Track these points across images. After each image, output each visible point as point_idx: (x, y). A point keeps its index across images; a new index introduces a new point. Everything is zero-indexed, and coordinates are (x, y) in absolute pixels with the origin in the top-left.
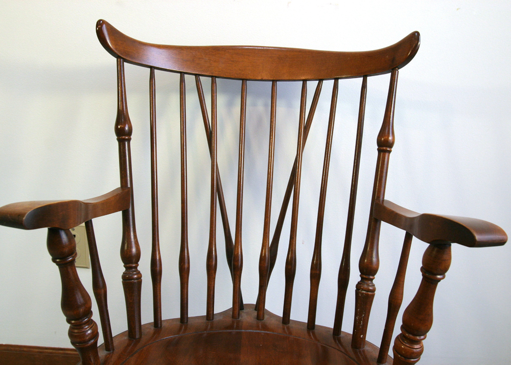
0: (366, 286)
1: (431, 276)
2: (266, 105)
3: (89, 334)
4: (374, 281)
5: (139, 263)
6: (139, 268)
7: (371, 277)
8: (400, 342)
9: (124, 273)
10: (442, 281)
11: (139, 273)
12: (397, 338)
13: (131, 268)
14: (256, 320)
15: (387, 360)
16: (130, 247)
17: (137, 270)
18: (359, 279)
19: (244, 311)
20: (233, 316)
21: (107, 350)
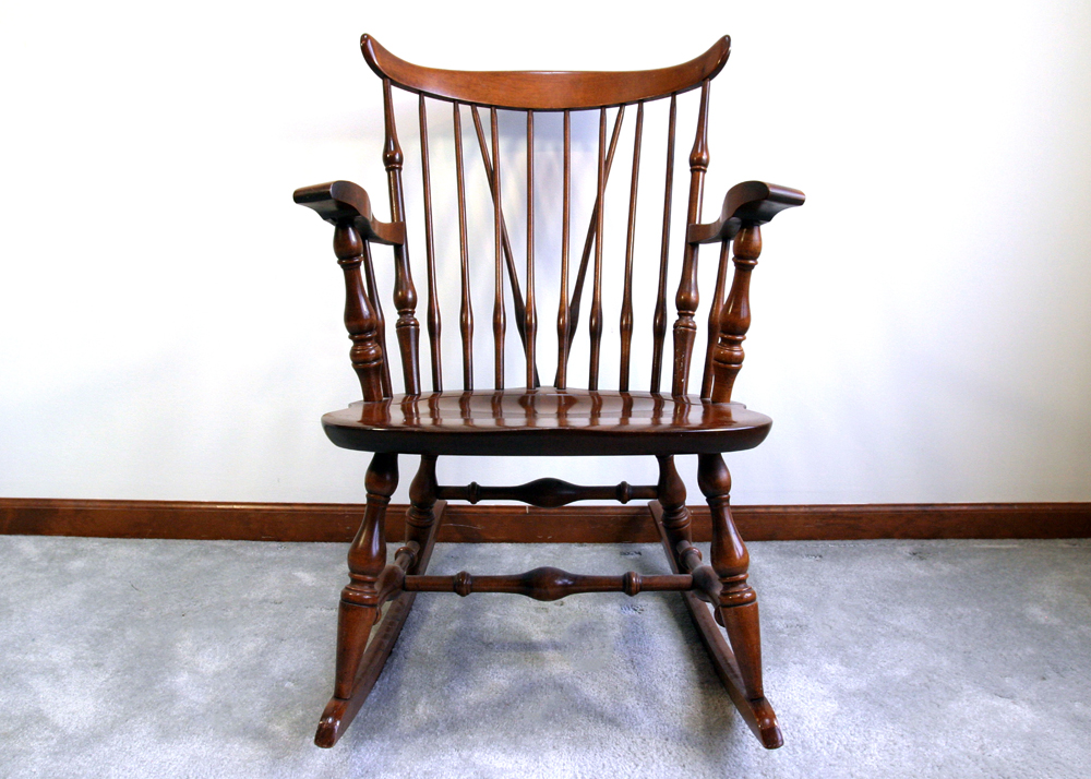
0: (684, 322)
1: (743, 262)
2: (557, 150)
5: (414, 310)
6: (415, 314)
10: (756, 266)
11: (415, 320)
17: (413, 316)
18: (677, 317)
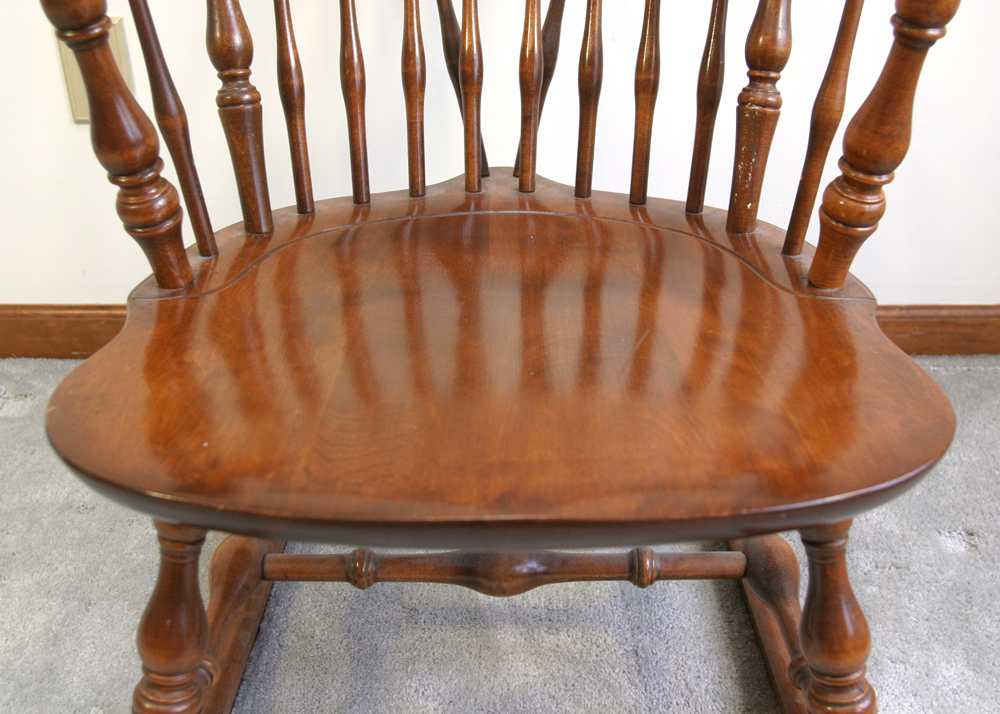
0: (760, 96)
1: (915, 32)
3: (162, 208)
4: (779, 85)
5: (251, 68)
6: (252, 80)
7: (773, 75)
8: (835, 194)
9: (220, 92)
10: (939, 42)
11: (253, 90)
12: (831, 186)
13: (234, 78)
14: (518, 192)
15: (803, 250)
16: (227, 29)
17: (247, 84)
18: (746, 82)
19: (491, 178)
20: (468, 187)
21: (202, 255)
